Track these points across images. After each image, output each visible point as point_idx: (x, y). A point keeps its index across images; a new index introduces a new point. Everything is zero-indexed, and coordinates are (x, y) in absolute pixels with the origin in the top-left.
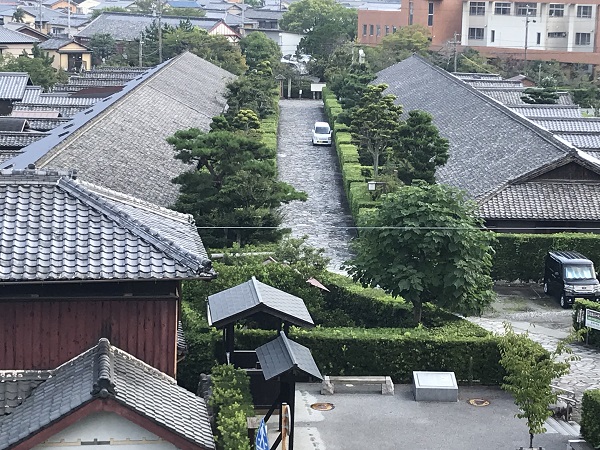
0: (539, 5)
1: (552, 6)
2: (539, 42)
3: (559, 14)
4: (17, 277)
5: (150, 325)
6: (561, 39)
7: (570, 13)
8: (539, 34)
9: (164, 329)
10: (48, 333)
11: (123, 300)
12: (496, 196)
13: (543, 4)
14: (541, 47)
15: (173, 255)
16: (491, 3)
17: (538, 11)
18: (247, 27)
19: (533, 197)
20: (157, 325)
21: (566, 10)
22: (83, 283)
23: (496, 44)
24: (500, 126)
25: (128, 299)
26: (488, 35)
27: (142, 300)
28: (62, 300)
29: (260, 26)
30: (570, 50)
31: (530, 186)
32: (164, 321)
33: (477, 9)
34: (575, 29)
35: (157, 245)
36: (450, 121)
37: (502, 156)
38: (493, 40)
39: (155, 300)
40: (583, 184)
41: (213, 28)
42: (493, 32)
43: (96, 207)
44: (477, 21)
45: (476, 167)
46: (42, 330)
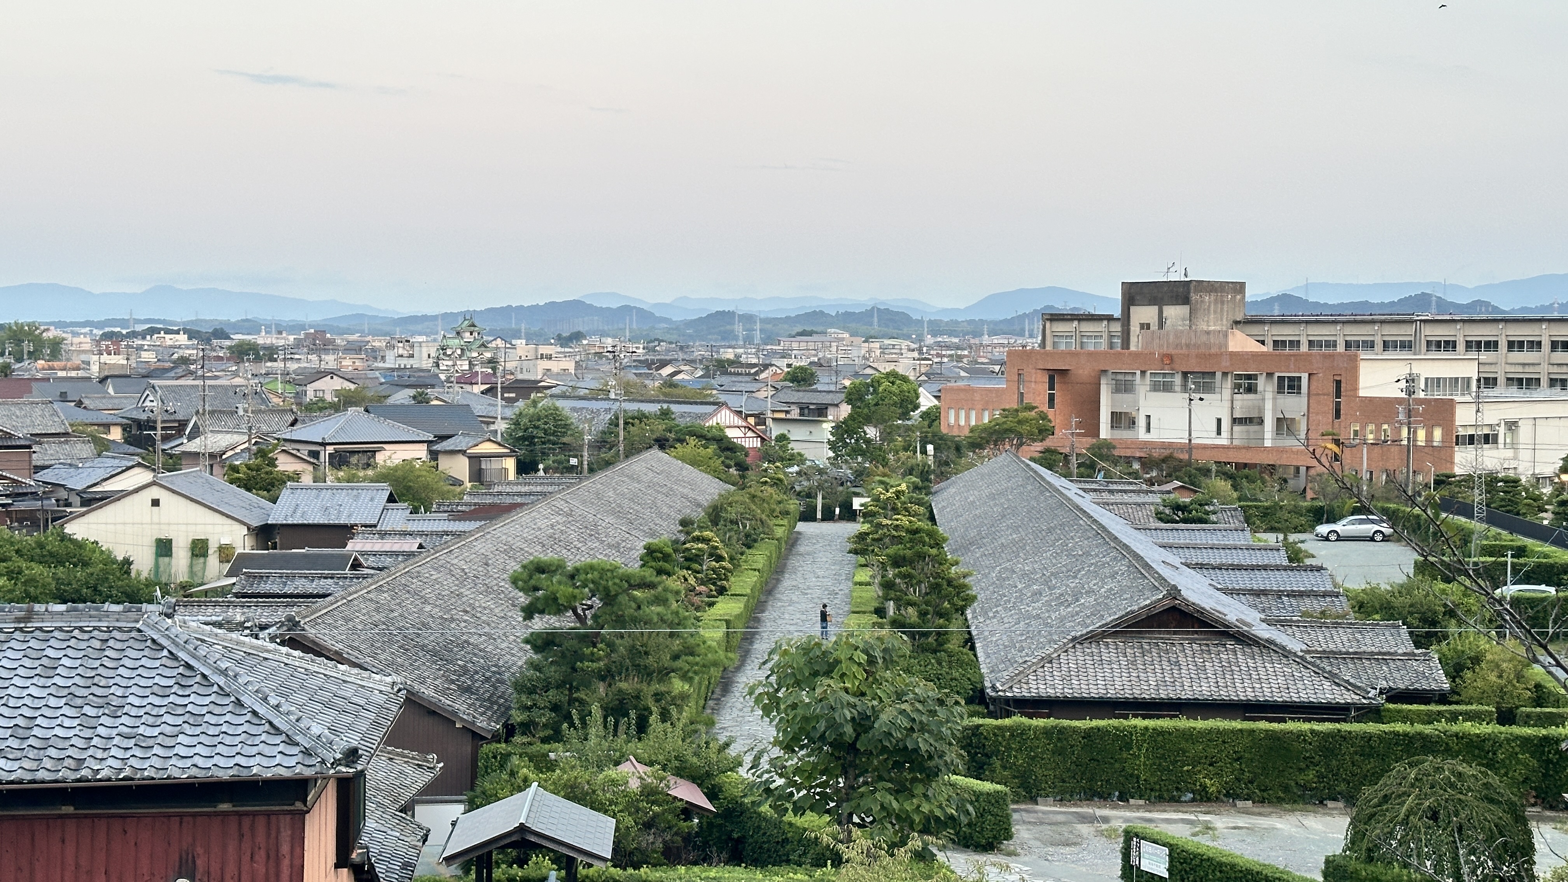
0: (1219, 375)
1: (1239, 377)
2: (1219, 432)
3: (1251, 389)
4: (28, 776)
5: (261, 856)
6: (1253, 428)
7: (1266, 387)
8: (1219, 421)
9: (286, 862)
10: (89, 872)
11: (217, 814)
12: (1051, 662)
13: (1225, 374)
14: (1223, 440)
15: (298, 738)
16: (1143, 373)
17: (1218, 384)
18: (777, 415)
19: (1110, 663)
20: (273, 856)
21: (1261, 382)
22: (137, 786)
23: (1154, 436)
24: (1087, 554)
25: (225, 814)
26: (1141, 422)
27: (247, 814)
28: (113, 816)
29: (801, 414)
30: (1268, 443)
31: (1107, 645)
32: (285, 848)
33: (1124, 387)
34: (1274, 410)
35: (276, 722)
36: (1023, 548)
37: (1077, 600)
38: (1148, 430)
39: (268, 815)
40: (1192, 641)
41: (711, 415)
42: (1148, 417)
43: (192, 662)
44: (1124, 403)
45: (1038, 617)
46: (77, 866)
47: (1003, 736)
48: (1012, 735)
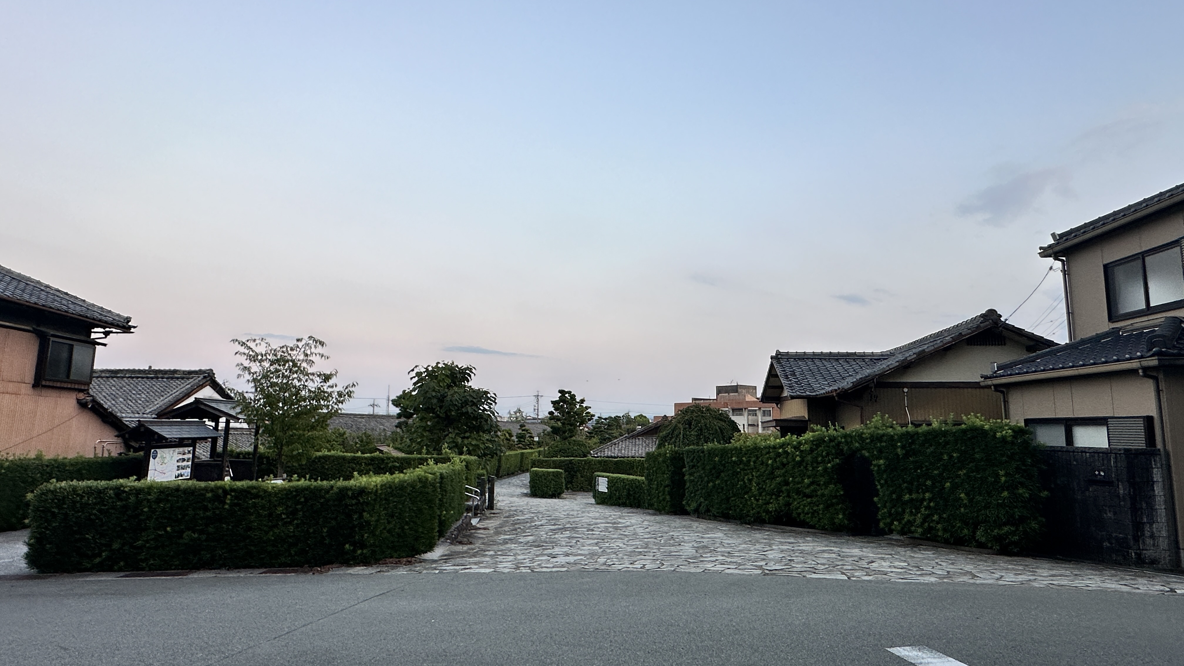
12: (615, 445)
31: (639, 439)
47: (582, 464)
48: (585, 463)
